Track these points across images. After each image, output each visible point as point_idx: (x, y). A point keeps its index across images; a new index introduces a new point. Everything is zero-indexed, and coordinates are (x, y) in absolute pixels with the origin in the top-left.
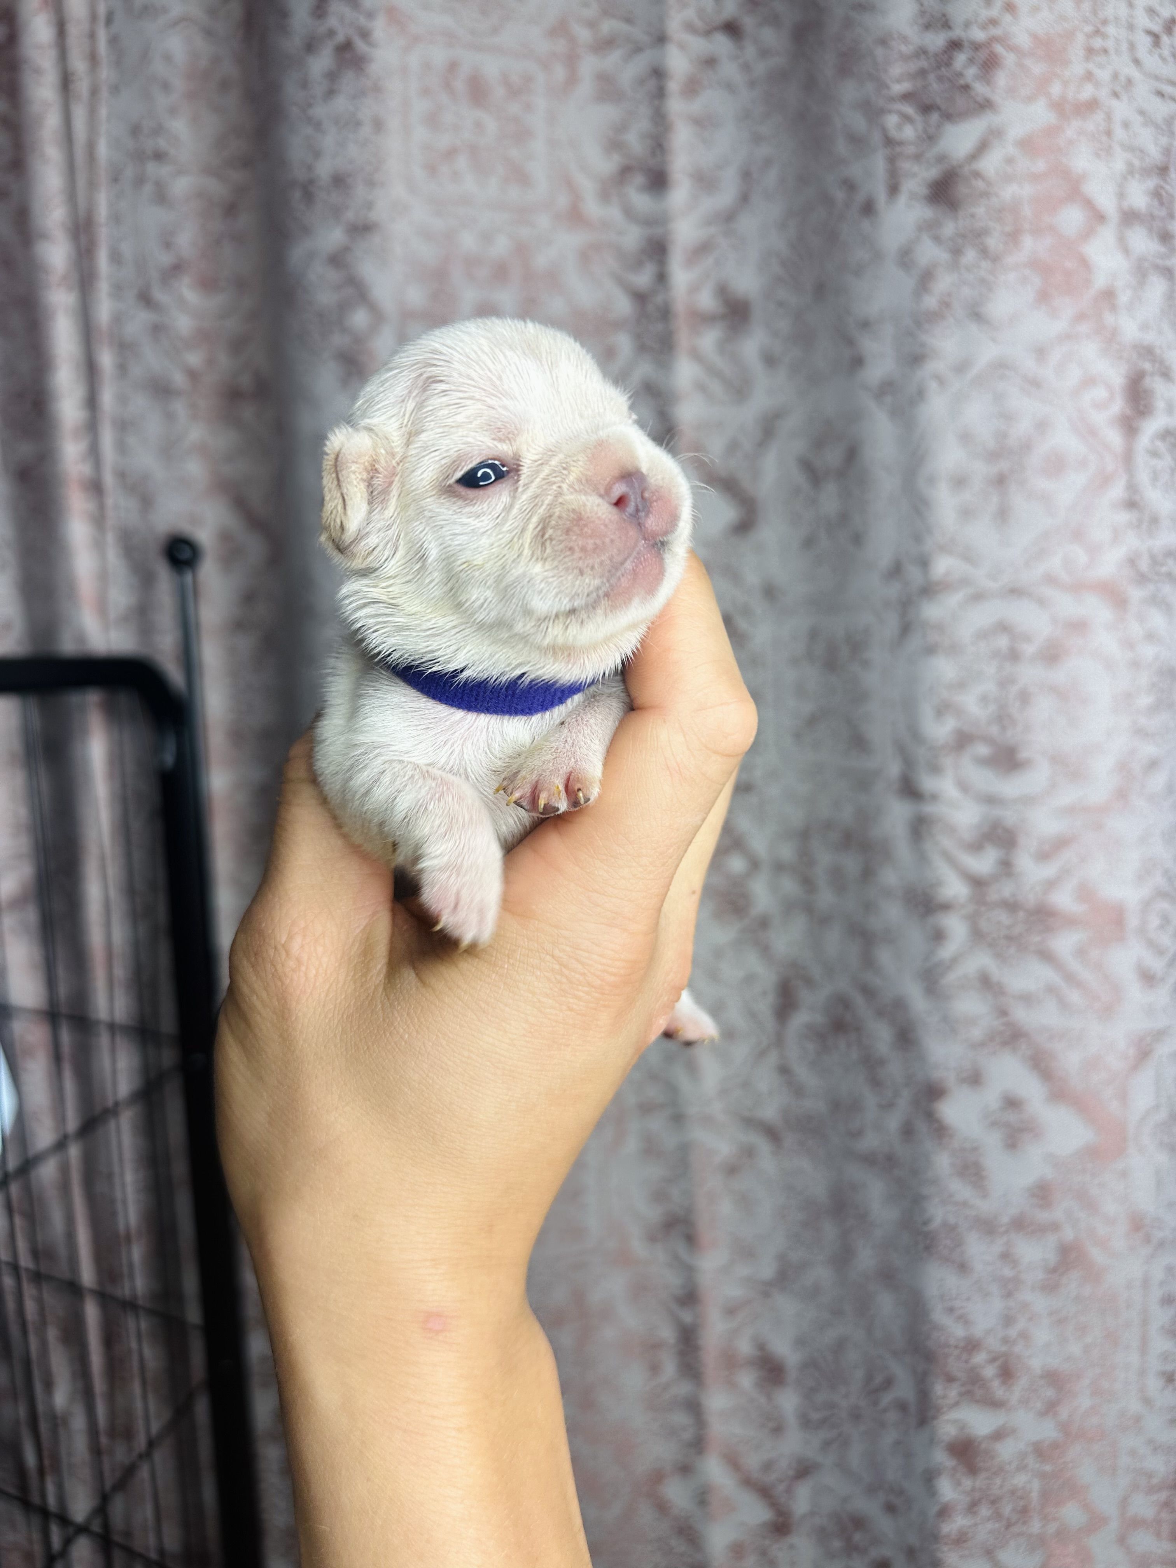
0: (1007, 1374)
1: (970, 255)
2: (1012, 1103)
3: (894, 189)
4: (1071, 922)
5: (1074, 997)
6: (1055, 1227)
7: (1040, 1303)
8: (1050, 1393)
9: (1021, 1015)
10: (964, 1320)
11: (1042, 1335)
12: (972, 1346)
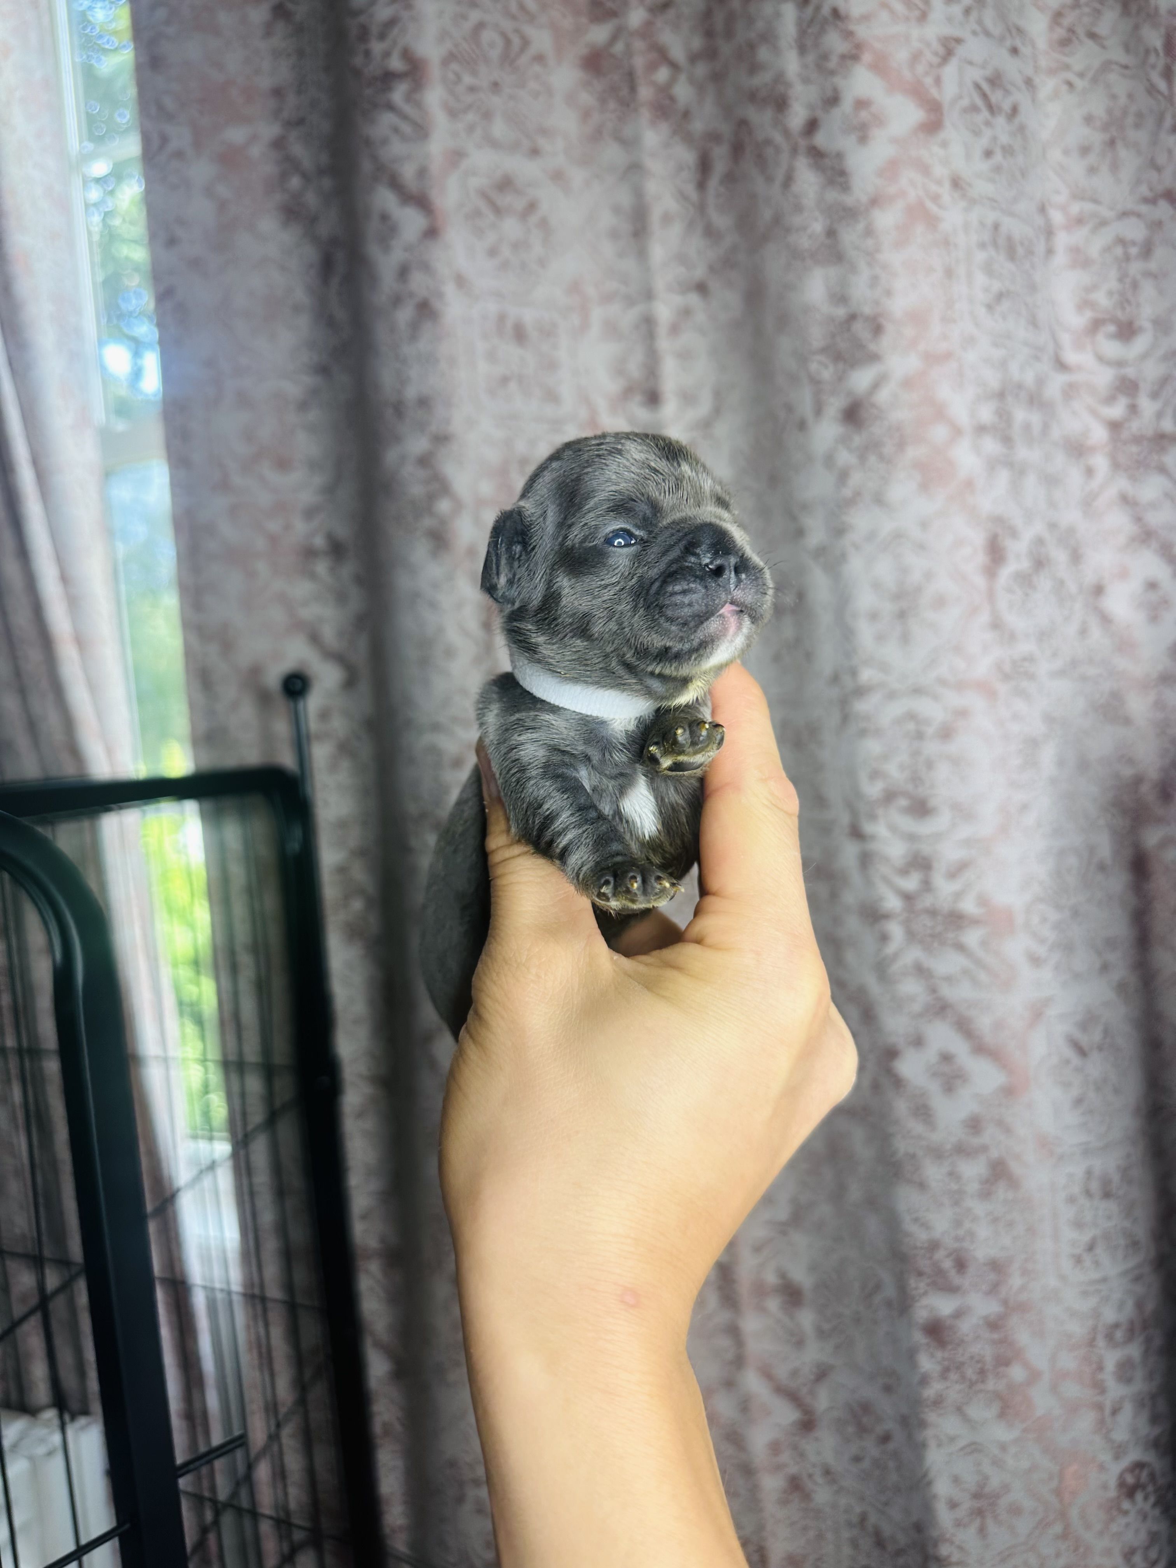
0: (961, 1265)
1: (872, 459)
2: (946, 1058)
3: (818, 411)
4: (976, 922)
5: (983, 977)
6: (984, 1149)
7: (979, 1208)
8: (992, 1276)
9: (947, 992)
10: (926, 1226)
11: (983, 1231)
12: (934, 1246)
